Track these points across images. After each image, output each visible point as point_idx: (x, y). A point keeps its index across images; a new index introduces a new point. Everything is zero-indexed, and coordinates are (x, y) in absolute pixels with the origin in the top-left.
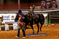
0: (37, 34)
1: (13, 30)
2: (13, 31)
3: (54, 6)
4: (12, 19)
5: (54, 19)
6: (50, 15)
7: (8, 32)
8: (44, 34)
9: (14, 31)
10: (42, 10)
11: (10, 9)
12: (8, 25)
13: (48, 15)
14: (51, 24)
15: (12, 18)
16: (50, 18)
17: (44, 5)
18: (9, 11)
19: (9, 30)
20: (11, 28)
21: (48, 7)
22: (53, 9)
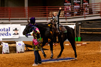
0: (58, 60)
1: (16, 52)
2: (15, 54)
3: (87, 11)
4: (14, 34)
5: (86, 34)
6: (80, 27)
7: (7, 56)
8: (70, 59)
9: (17, 54)
10: (66, 19)
11: (11, 17)
12: (7, 44)
13: (77, 27)
14: (81, 42)
15: (14, 32)
16: (80, 32)
17: (70, 9)
18: (9, 20)
19: (9, 52)
20: (13, 50)
21: (76, 13)
22: (85, 17)
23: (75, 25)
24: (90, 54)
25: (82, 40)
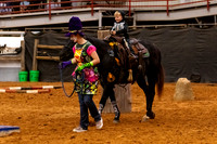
6: (36, 41)
13: (28, 43)
14: (39, 85)
16: (35, 57)
22: (50, 15)
23: (22, 38)
24: (63, 116)
25: (40, 79)
